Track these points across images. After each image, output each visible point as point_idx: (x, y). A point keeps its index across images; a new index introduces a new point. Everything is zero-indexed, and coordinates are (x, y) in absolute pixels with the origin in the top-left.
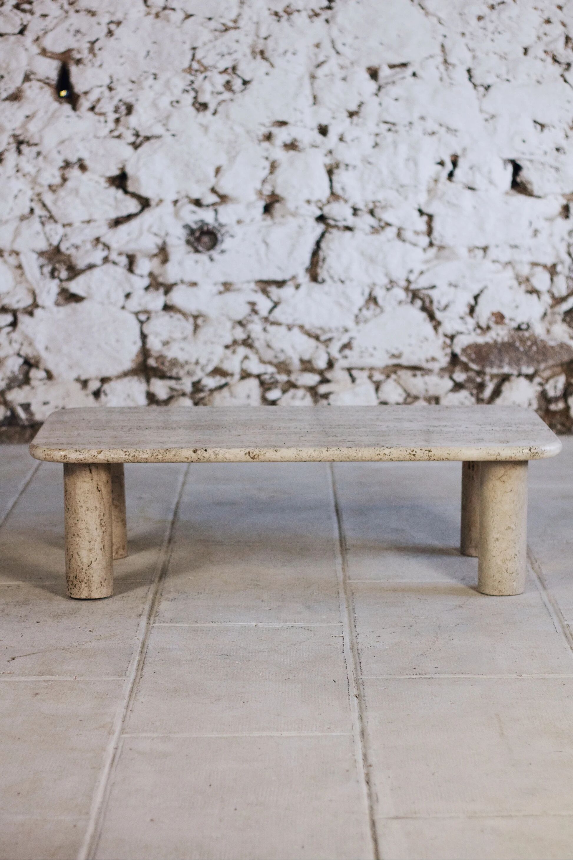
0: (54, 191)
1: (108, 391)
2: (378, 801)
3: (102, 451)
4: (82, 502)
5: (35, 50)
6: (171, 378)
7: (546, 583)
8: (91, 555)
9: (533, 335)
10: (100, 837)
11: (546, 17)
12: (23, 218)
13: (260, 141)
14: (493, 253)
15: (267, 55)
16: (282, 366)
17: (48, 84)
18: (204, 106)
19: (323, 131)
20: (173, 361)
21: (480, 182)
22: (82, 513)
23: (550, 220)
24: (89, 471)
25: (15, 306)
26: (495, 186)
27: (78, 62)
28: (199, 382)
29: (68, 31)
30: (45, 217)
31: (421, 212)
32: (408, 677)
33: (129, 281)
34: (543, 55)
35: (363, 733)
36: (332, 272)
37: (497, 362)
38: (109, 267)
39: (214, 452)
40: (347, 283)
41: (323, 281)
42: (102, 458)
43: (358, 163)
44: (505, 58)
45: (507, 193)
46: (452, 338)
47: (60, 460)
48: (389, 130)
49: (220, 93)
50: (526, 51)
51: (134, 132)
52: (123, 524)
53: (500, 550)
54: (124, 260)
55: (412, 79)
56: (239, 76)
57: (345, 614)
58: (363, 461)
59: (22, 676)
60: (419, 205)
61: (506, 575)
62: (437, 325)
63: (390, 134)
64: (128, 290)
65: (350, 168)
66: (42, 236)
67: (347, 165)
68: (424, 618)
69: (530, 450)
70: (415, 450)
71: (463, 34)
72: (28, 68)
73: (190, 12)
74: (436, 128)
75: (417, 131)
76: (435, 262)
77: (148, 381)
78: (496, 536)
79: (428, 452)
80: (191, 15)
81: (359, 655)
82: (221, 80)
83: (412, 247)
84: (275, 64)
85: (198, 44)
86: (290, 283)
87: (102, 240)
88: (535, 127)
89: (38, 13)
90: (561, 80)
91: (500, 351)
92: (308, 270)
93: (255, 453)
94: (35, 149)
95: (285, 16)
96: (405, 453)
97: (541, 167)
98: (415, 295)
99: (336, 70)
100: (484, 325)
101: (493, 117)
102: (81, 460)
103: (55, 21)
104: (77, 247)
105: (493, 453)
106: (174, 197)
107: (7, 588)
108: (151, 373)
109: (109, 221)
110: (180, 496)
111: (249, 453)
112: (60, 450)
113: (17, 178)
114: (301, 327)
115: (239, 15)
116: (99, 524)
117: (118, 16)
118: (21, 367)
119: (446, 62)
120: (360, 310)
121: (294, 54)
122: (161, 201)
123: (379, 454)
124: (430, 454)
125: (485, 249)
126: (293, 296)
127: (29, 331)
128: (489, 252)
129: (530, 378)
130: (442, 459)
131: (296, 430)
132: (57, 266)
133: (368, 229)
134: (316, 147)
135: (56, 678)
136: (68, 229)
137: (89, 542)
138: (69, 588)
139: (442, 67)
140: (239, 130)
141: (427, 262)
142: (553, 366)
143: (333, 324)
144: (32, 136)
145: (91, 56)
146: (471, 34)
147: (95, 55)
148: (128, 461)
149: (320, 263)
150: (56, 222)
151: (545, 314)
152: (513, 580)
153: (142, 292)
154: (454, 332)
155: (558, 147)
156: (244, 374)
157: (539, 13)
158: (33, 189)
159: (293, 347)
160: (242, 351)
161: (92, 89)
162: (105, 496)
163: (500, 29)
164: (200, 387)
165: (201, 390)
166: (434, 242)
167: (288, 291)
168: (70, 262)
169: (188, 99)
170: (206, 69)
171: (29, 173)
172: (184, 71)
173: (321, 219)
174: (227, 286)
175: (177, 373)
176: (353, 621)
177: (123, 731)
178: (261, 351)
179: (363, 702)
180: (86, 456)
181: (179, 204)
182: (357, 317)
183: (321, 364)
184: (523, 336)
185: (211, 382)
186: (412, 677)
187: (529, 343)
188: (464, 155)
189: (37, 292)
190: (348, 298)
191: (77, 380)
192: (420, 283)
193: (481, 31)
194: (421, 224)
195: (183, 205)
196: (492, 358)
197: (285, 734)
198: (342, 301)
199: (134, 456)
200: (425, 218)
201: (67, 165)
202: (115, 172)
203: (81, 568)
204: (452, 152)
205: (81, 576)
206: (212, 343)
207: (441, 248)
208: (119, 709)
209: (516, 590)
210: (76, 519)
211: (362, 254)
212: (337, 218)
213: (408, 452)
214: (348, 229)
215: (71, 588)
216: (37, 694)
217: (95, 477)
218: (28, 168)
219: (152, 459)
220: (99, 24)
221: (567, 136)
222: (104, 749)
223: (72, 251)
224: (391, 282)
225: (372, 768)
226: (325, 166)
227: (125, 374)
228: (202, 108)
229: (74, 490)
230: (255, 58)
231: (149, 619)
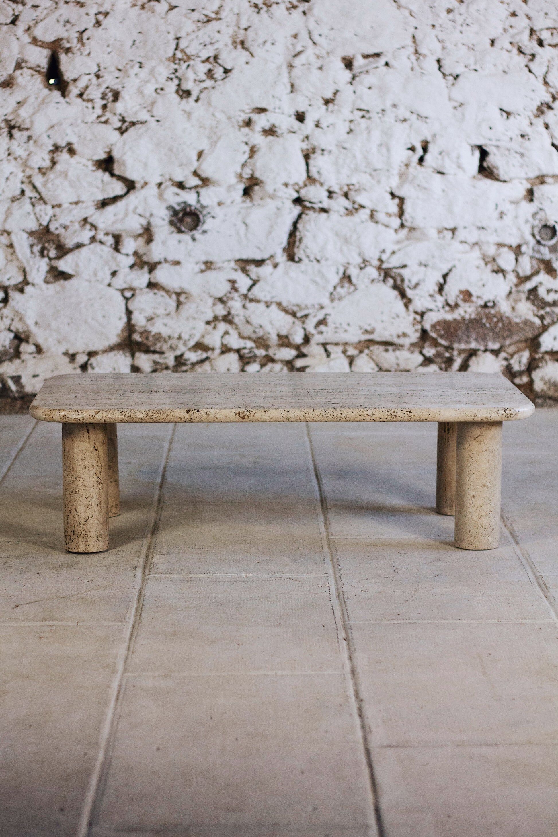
0: (44, 174)
1: (94, 365)
2: (370, 731)
3: (99, 411)
4: (80, 461)
5: (26, 39)
6: (154, 352)
7: (518, 539)
8: (88, 511)
9: (499, 312)
10: (110, 763)
11: (511, 11)
12: (14, 200)
13: (240, 127)
14: (461, 234)
15: (247, 45)
16: (260, 341)
17: (39, 72)
18: (187, 93)
19: (300, 117)
20: (157, 336)
21: (449, 167)
22: (79, 470)
23: (515, 203)
24: (87, 432)
25: (7, 283)
26: (464, 171)
27: (68, 50)
28: (182, 355)
29: (58, 21)
30: (35, 198)
31: (393, 195)
32: (393, 622)
33: (115, 259)
34: (509, 47)
35: (353, 672)
36: (308, 251)
37: (465, 338)
38: (96, 246)
39: (206, 412)
40: (323, 262)
41: (300, 260)
42: (99, 418)
43: (333, 148)
44: (473, 50)
45: (474, 177)
46: (422, 314)
47: (59, 420)
48: (363, 117)
49: (203, 81)
50: (493, 42)
51: (121, 118)
52: (116, 484)
53: (476, 507)
54: (110, 240)
55: (385, 69)
56: (220, 65)
57: (330, 566)
58: (347, 421)
59: (27, 621)
60: (391, 188)
61: (481, 530)
62: (408, 302)
63: (363, 120)
64: (114, 268)
65: (325, 153)
66: (32, 216)
67: (323, 150)
68: (404, 569)
69: (505, 411)
70: (397, 411)
71: (434, 26)
72: (19, 56)
73: (174, 4)
74: (407, 115)
75: (390, 118)
76: (406, 243)
77: (133, 356)
78: (472, 493)
79: (408, 413)
80: (176, 7)
81: (345, 603)
82: (203, 68)
83: (383, 228)
84: (254, 54)
85: (182, 34)
86: (268, 262)
87: (89, 220)
88: (502, 115)
89: (29, 5)
90: (526, 70)
91: (467, 328)
92: (285, 250)
93: (244, 414)
94: (26, 134)
95: (265, 8)
96: (386, 414)
97: (507, 152)
98: (387, 274)
99: (313, 59)
100: (452, 303)
101: (461, 105)
102: (80, 420)
103: (45, 12)
104: (65, 227)
105: (470, 414)
106: (159, 181)
107: (7, 544)
108: (136, 348)
109: (96, 202)
110: (167, 462)
111: (239, 413)
112: (59, 410)
113: (9, 161)
114: (279, 304)
115: (221, 7)
116: (95, 481)
117: (106, 7)
118: (12, 340)
119: (416, 52)
120: (335, 288)
121: (273, 44)
122: (146, 183)
123: (363, 415)
124: (411, 415)
125: (454, 230)
126: (271, 274)
127: (20, 308)
128: (457, 233)
129: (496, 353)
130: (421, 420)
131: (281, 393)
132: (46, 245)
133: (343, 211)
134: (294, 132)
135: (60, 623)
136: (57, 210)
137: (86, 498)
138: (67, 542)
139: (413, 58)
140: (219, 115)
141: (398, 242)
142: (518, 342)
143: (309, 302)
144: (23, 121)
145: (79, 45)
146: (441, 26)
147: (83, 44)
148: (124, 420)
149: (297, 243)
150: (45, 203)
151: (510, 293)
152: (488, 536)
153: (127, 270)
154: (424, 310)
155: (523, 133)
156: (224, 349)
157: (505, 6)
158: (23, 171)
159: (271, 323)
160: (222, 327)
161: (80, 76)
162: (101, 455)
163: (468, 21)
164: (182, 361)
165: (184, 364)
166: (405, 223)
167: (266, 270)
168: (59, 241)
169: (172, 86)
170: (189, 58)
171: (20, 156)
172: (168, 59)
173: (298, 201)
174: (209, 265)
175: (161, 348)
176: (337, 572)
177: (125, 670)
178: (240, 326)
179: (352, 644)
180: (85, 416)
181: (163, 186)
182: (331, 294)
183: (298, 339)
184: (490, 313)
185: (193, 357)
186: (397, 622)
187: (495, 320)
188: (434, 141)
189: (28, 269)
190: (323, 276)
191: (66, 354)
192: (392, 262)
193: (450, 23)
194: (393, 206)
195: (167, 187)
196: (460, 334)
197: (279, 673)
198: (318, 279)
199: (130, 416)
200: (397, 201)
201: (57, 148)
202: (103, 156)
203: (78, 523)
204: (423, 138)
205: (78, 531)
206: (194, 319)
207: (412, 229)
208: (122, 651)
209: (491, 545)
210: (74, 476)
211: (337, 234)
212: (313, 200)
213: (389, 413)
214: (324, 210)
215: (69, 543)
216: (42, 637)
217: (93, 437)
218: (19, 151)
219: (147, 419)
220: (87, 14)
221: (531, 124)
222: (109, 687)
223: (61, 231)
224: (364, 261)
225: (363, 703)
226: (302, 151)
227: (111, 349)
228: (185, 95)
229: (73, 449)
230: (235, 48)
231: (144, 571)
